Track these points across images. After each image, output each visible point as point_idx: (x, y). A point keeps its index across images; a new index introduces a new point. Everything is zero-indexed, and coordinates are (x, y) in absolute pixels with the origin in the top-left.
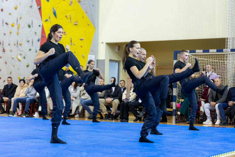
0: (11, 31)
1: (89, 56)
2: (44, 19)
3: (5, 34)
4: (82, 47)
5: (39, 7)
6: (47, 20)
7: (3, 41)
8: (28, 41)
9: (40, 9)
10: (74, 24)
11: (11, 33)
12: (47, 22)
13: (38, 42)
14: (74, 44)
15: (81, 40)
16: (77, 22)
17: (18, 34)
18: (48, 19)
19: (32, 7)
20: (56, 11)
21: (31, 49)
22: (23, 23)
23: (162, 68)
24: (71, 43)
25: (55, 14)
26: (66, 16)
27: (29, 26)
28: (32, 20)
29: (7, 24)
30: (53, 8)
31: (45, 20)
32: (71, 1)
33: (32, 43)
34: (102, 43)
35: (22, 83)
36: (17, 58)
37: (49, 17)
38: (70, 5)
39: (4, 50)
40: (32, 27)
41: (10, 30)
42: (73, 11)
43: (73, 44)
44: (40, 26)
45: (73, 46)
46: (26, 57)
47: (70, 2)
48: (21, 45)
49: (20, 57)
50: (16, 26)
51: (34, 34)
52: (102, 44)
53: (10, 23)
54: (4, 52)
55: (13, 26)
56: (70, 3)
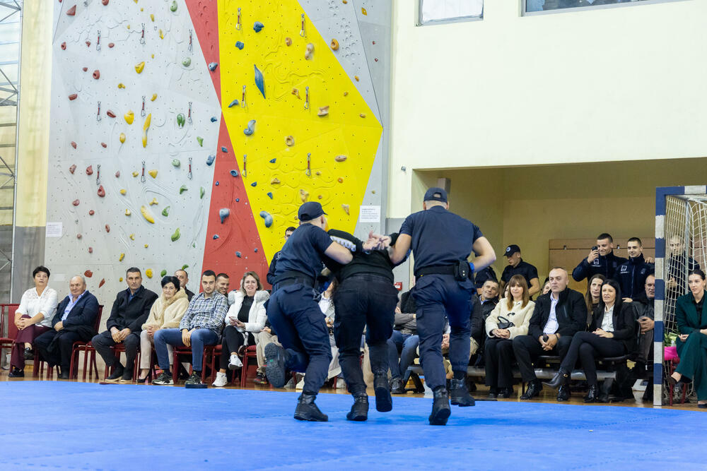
0: (123, 137)
1: (362, 207)
2: (227, 99)
3: (105, 146)
4: (341, 181)
5: (212, 65)
6: (235, 104)
7: (99, 167)
8: (178, 166)
9: (214, 71)
10: (319, 113)
11: (123, 142)
12: (236, 107)
13: (207, 167)
14: (318, 174)
15: (339, 160)
16: (327, 108)
17: (145, 145)
18: (240, 101)
19: (191, 66)
20: (264, 75)
21: (187, 187)
22: (163, 113)
23: (565, 246)
24: (307, 171)
25: (260, 84)
26: (294, 92)
27: (181, 122)
28: (190, 104)
29: (111, 115)
30: (256, 68)
31: (231, 102)
32: (310, 47)
33: (190, 171)
34: (404, 169)
35: (171, 288)
36: (142, 213)
37: (244, 94)
38: (307, 58)
39: (101, 193)
40: (191, 122)
41: (122, 134)
42: (314, 76)
43: (313, 172)
44: (213, 120)
45: (315, 178)
46: (170, 212)
47: (308, 50)
48: (153, 176)
49: (151, 213)
50: (139, 122)
51: (198, 143)
52: (403, 172)
53: (121, 113)
54: (101, 199)
55: (129, 122)
56: (307, 52)
